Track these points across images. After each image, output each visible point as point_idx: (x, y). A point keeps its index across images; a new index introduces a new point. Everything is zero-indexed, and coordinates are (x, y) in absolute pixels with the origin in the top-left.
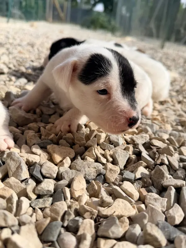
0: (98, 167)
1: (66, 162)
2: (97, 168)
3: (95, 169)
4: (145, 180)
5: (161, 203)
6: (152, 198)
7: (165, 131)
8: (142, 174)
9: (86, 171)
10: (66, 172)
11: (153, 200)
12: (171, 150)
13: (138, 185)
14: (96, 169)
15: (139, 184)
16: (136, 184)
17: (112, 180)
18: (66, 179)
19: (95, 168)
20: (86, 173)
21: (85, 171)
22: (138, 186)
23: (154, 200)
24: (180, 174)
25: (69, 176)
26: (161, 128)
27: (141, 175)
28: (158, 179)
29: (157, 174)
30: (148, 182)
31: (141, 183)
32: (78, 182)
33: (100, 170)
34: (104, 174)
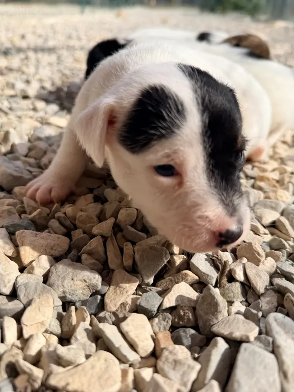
0: (90, 280)
1: (37, 264)
2: (87, 280)
3: (85, 284)
4: (182, 313)
5: (183, 375)
6: (171, 358)
7: (274, 205)
8: (180, 298)
9: (66, 286)
10: (25, 287)
11: (171, 364)
12: (256, 251)
13: (163, 322)
14: (87, 284)
15: (164, 320)
16: (159, 321)
17: (110, 308)
18: (22, 300)
19: (85, 281)
20: (65, 290)
21: (63, 286)
22: (161, 324)
23: (173, 363)
24: (266, 305)
25: (29, 293)
26: (267, 197)
27: (177, 300)
28: (207, 314)
29: (206, 303)
30: (186, 318)
31: (169, 318)
32: (36, 308)
33: (95, 286)
34: (103, 293)
